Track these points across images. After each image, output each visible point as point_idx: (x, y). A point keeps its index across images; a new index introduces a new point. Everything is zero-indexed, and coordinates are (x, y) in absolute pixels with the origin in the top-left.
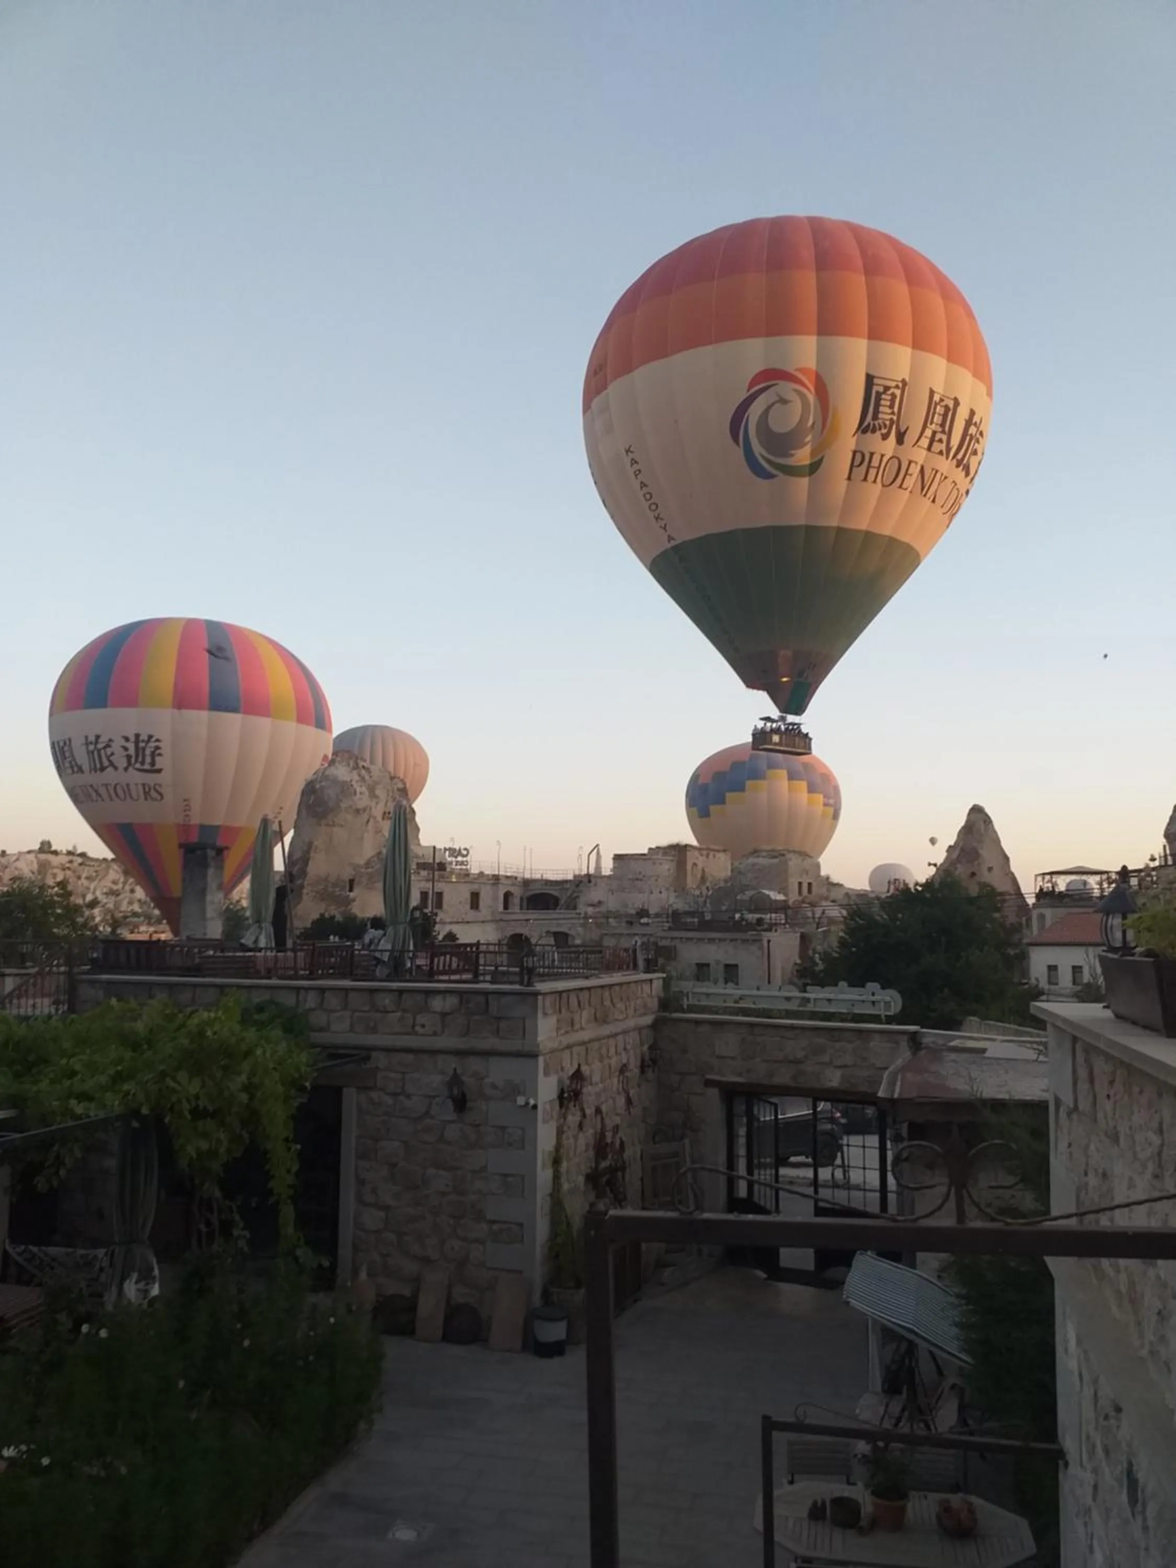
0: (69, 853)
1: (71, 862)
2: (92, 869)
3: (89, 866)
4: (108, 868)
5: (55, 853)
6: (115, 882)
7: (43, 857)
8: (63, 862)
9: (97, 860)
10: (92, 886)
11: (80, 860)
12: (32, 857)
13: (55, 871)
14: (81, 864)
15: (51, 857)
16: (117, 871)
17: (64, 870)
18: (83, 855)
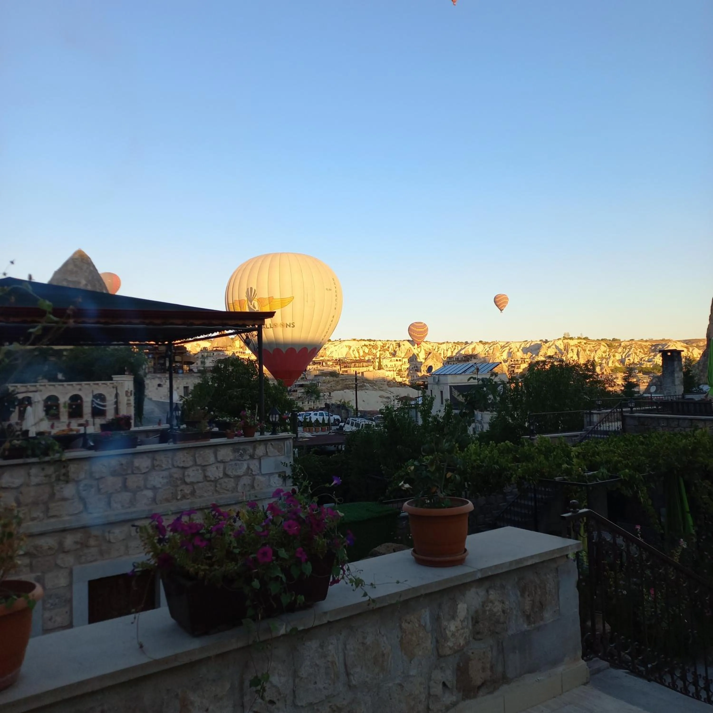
0: (579, 338)
1: (580, 343)
2: (591, 346)
3: (590, 344)
4: (600, 345)
5: (571, 339)
6: (604, 352)
7: (566, 341)
8: (577, 343)
9: (593, 341)
10: (592, 355)
11: (585, 341)
12: (560, 342)
13: (572, 348)
14: (585, 343)
15: (569, 341)
16: (605, 346)
17: (577, 347)
18: (586, 338)
